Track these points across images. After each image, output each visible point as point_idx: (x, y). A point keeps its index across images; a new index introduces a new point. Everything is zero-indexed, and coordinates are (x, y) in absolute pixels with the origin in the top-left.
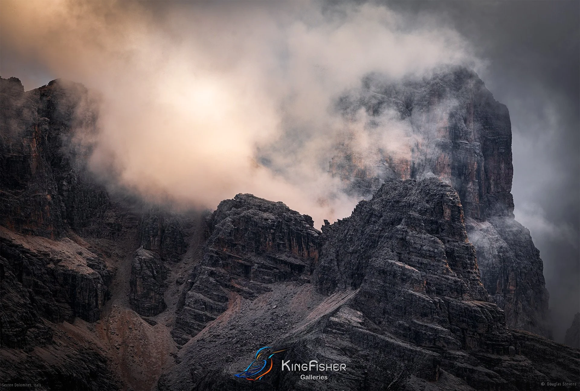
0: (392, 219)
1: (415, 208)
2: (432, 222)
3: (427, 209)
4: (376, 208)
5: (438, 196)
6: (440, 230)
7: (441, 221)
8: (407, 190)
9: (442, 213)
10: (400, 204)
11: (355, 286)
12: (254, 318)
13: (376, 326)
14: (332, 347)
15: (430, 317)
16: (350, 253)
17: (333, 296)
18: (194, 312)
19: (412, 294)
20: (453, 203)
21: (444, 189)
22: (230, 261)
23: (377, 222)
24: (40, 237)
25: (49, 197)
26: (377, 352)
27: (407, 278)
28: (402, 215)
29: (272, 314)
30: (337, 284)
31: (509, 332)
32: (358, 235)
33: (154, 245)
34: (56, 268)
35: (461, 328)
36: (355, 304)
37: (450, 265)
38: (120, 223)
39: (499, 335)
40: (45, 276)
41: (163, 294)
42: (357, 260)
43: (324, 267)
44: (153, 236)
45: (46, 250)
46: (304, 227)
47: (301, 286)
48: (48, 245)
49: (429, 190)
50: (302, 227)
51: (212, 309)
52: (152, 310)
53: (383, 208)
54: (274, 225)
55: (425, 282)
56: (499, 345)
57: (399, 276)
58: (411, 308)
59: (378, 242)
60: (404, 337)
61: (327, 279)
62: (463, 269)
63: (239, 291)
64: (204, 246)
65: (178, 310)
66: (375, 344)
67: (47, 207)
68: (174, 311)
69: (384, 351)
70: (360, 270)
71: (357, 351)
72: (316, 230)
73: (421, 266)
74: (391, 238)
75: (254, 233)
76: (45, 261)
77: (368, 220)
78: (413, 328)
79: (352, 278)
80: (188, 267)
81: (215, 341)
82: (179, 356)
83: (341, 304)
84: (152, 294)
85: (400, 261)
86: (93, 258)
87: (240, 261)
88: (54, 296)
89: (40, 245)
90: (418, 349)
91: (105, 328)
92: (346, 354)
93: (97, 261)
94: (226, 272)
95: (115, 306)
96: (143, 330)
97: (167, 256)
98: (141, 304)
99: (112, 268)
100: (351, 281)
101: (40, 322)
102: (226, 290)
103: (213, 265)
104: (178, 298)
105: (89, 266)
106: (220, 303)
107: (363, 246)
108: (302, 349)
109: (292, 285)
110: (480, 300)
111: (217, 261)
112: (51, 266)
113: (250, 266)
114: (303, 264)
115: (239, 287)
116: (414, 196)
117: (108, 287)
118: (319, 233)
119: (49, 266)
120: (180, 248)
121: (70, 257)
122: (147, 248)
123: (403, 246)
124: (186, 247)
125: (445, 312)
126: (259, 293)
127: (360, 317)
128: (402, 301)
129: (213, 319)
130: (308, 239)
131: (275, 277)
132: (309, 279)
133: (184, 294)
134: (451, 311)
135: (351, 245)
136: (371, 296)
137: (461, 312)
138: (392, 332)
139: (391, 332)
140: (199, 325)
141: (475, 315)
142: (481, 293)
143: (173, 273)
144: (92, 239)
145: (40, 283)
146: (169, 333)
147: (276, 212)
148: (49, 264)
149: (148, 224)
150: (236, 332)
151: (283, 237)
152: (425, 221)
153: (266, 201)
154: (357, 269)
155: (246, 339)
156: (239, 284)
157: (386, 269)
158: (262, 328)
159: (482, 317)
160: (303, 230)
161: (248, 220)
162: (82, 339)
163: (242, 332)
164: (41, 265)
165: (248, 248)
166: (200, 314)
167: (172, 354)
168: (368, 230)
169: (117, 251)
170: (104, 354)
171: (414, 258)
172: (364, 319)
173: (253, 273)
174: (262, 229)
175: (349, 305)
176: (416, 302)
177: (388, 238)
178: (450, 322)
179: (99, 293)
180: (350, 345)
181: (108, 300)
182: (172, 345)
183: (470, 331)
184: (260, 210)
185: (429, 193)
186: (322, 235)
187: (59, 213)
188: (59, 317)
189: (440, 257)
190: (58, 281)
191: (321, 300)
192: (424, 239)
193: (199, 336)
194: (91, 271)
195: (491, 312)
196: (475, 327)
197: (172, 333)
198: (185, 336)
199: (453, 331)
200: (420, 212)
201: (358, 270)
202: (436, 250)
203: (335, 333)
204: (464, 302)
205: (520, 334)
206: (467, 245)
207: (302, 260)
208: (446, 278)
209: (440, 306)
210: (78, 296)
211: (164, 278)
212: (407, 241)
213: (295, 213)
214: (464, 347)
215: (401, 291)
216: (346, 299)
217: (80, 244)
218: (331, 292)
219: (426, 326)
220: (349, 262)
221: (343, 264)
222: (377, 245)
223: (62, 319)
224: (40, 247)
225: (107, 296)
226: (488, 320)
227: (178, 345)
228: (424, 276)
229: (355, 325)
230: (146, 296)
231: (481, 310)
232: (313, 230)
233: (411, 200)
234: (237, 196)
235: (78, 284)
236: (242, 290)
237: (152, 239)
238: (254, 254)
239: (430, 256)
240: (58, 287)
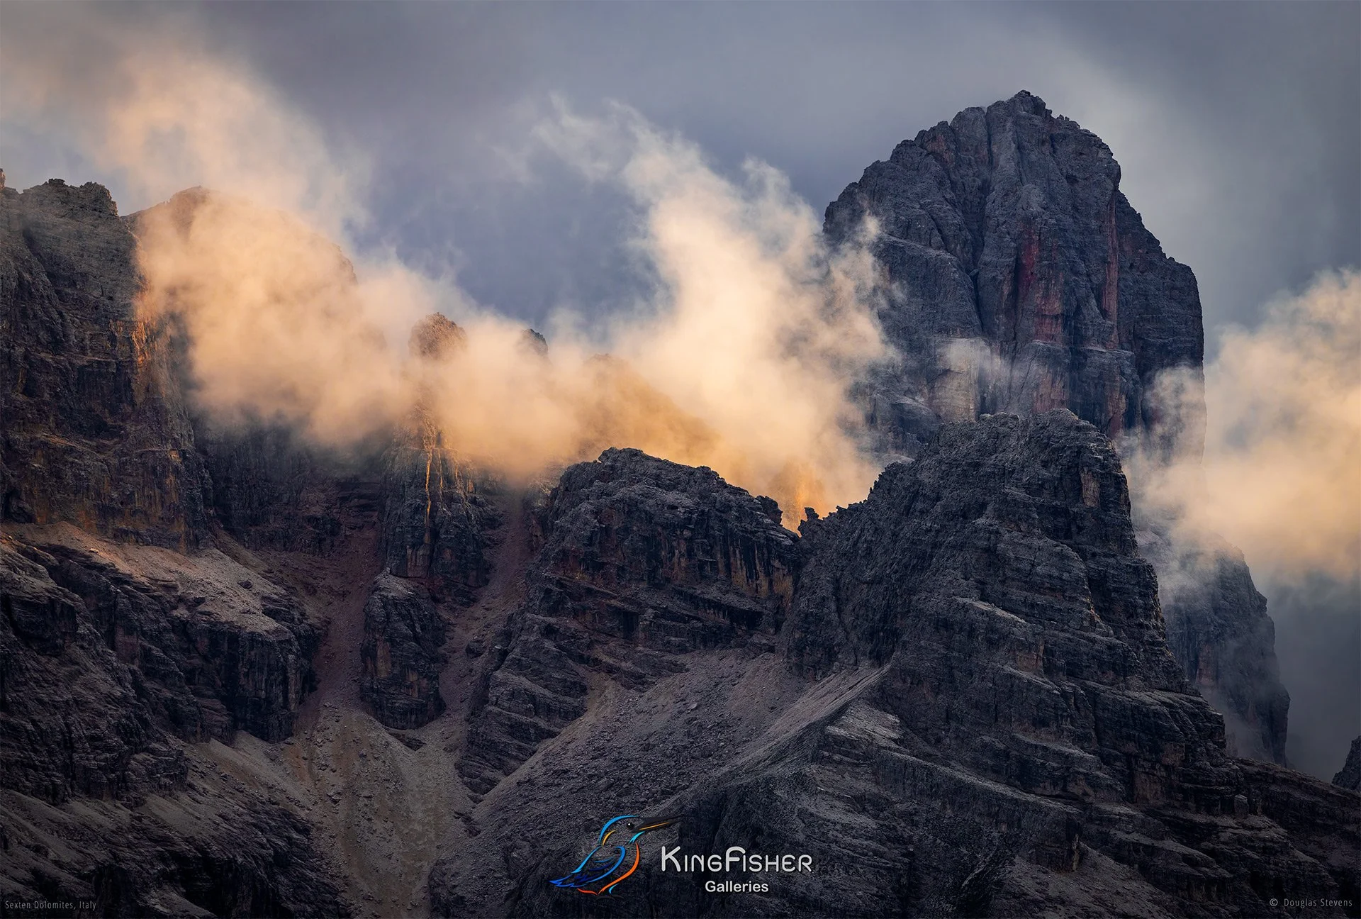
0: (962, 504)
1: (1017, 479)
2: (1056, 512)
3: (1045, 481)
4: (927, 481)
5: (1068, 453)
6: (1074, 529)
7: (1076, 510)
8: (998, 438)
9: (1078, 490)
10: (982, 471)
11: (878, 658)
12: (645, 731)
13: (928, 749)
14: (833, 795)
15: (1054, 728)
16: (866, 583)
17: (828, 682)
18: (510, 719)
19: (1011, 676)
20: (1103, 467)
21: (1082, 436)
22: (589, 602)
23: (928, 511)
24: (155, 548)
25: (174, 456)
26: (937, 804)
27: (999, 638)
28: (985, 495)
29: (689, 722)
30: (836, 654)
31: (1233, 763)
32: (886, 541)
33: (415, 566)
34: (193, 617)
35: (1125, 754)
36: (881, 699)
37: (1097, 609)
38: (337, 516)
39: (1211, 770)
40: (167, 636)
41: (437, 678)
42: (883, 599)
43: (807, 616)
44: (413, 546)
45: (168, 577)
46: (759, 524)
47: (753, 658)
48: (174, 567)
49: (1049, 438)
50: (754, 524)
51: (549, 711)
52: (411, 714)
53: (942, 479)
54: (690, 519)
55: (1042, 648)
56: (1212, 792)
57: (981, 633)
58: (1010, 708)
59: (931, 557)
60: (996, 773)
61: (813, 643)
62: (1128, 618)
63: (610, 670)
64: (531, 568)
65: (472, 714)
66: (932, 787)
67: (170, 480)
68: (463, 716)
69: (953, 803)
70: (889, 621)
71: (889, 803)
72: (786, 532)
73: (1031, 611)
74: (961, 547)
75: (645, 539)
76: (168, 602)
77: (908, 508)
78: (1016, 753)
79: (872, 640)
80: (491, 616)
81: (559, 785)
82: (475, 817)
83: (848, 698)
84: (413, 677)
85: (982, 599)
86: (275, 597)
87: (613, 602)
88: (189, 681)
89: (156, 566)
90: (1031, 798)
91: (305, 756)
92: (864, 810)
93: (285, 602)
94: (580, 628)
95: (328, 704)
96: (393, 760)
97: (445, 592)
98: (388, 699)
99: (318, 618)
100: (869, 647)
101: (158, 740)
102: (581, 670)
103: (553, 611)
104: (472, 688)
105: (268, 613)
106: (567, 699)
107: (896, 567)
108: (764, 799)
109: (732, 658)
110: (1167, 690)
111: (560, 602)
112: (182, 612)
113: (637, 615)
114: (758, 608)
115: (611, 661)
116: (1013, 453)
117: (310, 660)
118: (794, 538)
119: (175, 613)
120: (474, 573)
121: (223, 593)
122: (399, 573)
123: (990, 566)
124: (487, 571)
125: (1086, 717)
126: (658, 674)
127: (893, 727)
128: (989, 690)
129: (552, 735)
130: (769, 552)
131: (695, 640)
132: (771, 644)
133: (486, 679)
134: (1100, 713)
135: (868, 564)
136: (917, 679)
137: (1124, 716)
138: (966, 761)
139: (964, 763)
140: (520, 748)
141: (1156, 723)
142: (1169, 673)
143: (458, 630)
144: (273, 553)
145: (156, 651)
146: (452, 767)
147: (695, 489)
148: (176, 608)
149: (400, 517)
150: (606, 763)
151: (712, 548)
152: (1040, 508)
153: (672, 465)
154: (884, 619)
155: (630, 779)
156: (611, 654)
157: (952, 617)
158: (664, 755)
159: (1172, 727)
160: (756, 532)
161: (631, 508)
162: (253, 780)
163: (621, 763)
164: (157, 611)
165: (631, 573)
166: (521, 724)
167: (459, 815)
168: (906, 532)
169: (329, 581)
170: (303, 814)
171: (1016, 594)
172: (902, 732)
173: (644, 630)
174: (664, 528)
175: (868, 700)
176: (1022, 692)
177: (954, 547)
178: (1100, 740)
179: (291, 674)
180: (875, 790)
181: (310, 692)
182: (461, 795)
183: (1145, 760)
184: (658, 485)
185: (1048, 445)
186: (802, 543)
187: (197, 493)
188: (199, 730)
189: (1075, 590)
190: (196, 649)
191: (800, 691)
192: (1039, 549)
193: (522, 772)
194: (271, 624)
195: (1193, 716)
196: (1156, 750)
197: (458, 767)
198: (488, 773)
199: (1105, 760)
200: (1028, 488)
201: (885, 622)
202: (1065, 576)
203: (840, 762)
204: (1131, 694)
205: (1256, 770)
206: (1136, 563)
207: (756, 599)
208: (1088, 639)
209: (1075, 703)
210: (243, 681)
211: (439, 641)
212: (999, 555)
213: (738, 491)
214: (1130, 797)
215: (985, 668)
216: (860, 687)
217: (246, 564)
218: (823, 673)
219: (1045, 749)
220: (865, 604)
221: (851, 608)
222: (930, 565)
223: (207, 733)
224: (154, 569)
225: (310, 682)
226: (1186, 735)
227: (472, 794)
228: (1039, 634)
229: (884, 745)
230: (397, 681)
231: (1170, 712)
232: (779, 532)
233: (1007, 461)
234: (604, 454)
235: (243, 653)
236: (619, 669)
237: (409, 552)
238: (643, 585)
239: (1052, 589)
240: (197, 661)
